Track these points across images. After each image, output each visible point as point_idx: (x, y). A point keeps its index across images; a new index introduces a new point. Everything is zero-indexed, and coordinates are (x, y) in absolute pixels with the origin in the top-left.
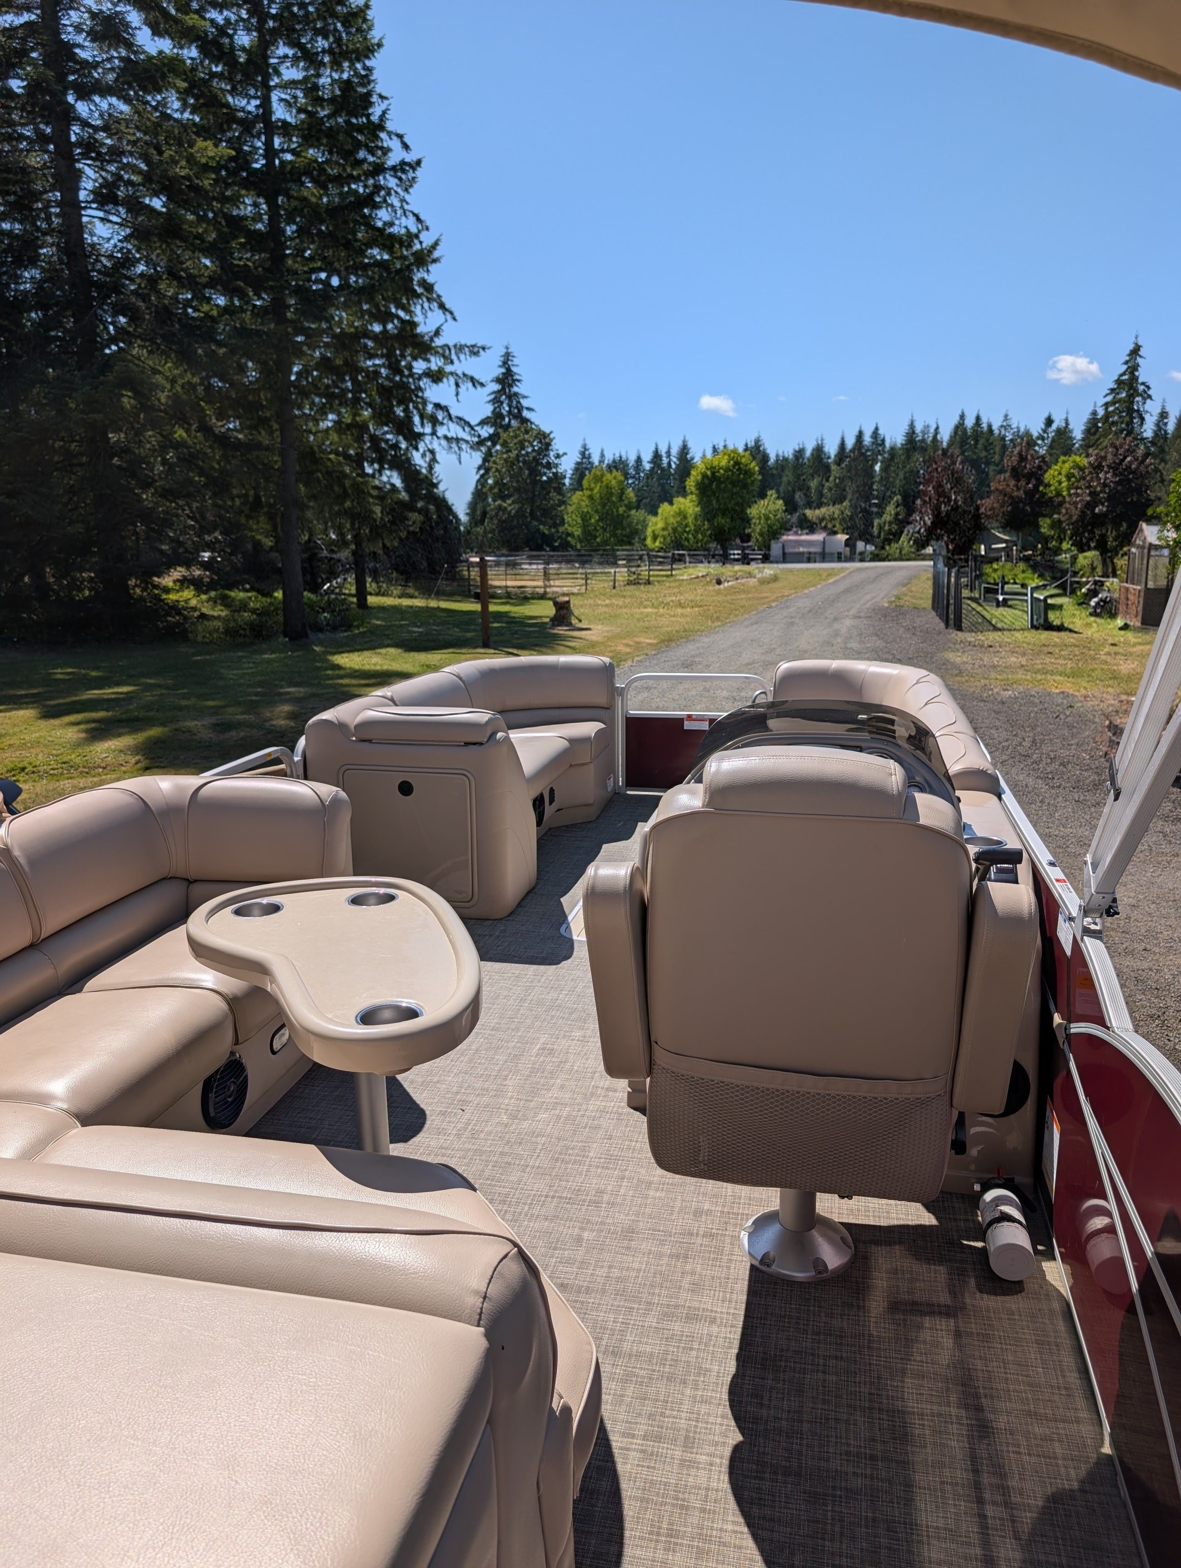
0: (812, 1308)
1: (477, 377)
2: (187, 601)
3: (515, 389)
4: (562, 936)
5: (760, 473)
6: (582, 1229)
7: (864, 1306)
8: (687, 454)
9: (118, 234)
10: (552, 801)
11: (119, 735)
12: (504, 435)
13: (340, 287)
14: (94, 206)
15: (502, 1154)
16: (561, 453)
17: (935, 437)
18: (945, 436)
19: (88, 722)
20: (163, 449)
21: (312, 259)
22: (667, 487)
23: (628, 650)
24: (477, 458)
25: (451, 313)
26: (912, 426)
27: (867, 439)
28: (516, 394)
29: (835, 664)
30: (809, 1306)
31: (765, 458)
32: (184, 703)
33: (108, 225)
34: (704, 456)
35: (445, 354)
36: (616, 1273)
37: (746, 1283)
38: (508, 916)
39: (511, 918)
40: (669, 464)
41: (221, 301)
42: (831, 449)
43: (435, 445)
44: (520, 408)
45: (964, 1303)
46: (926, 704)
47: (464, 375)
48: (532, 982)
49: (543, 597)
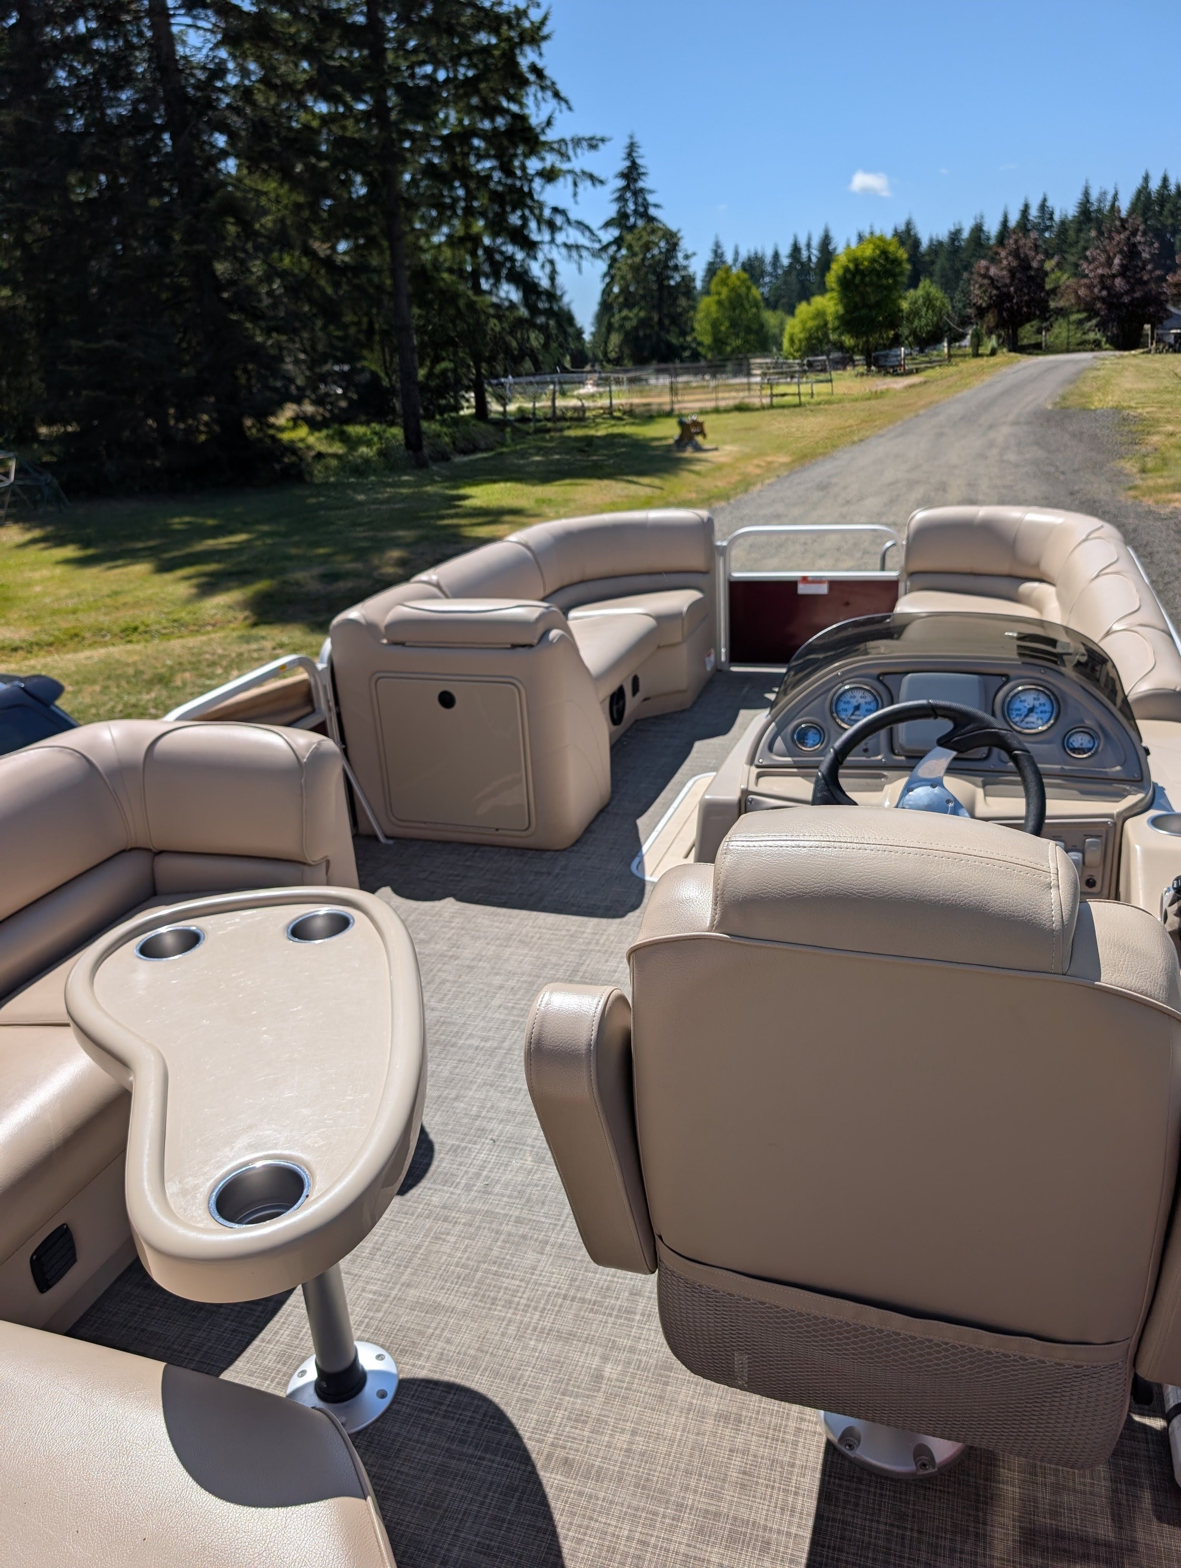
0: (908, 1533)
1: (596, 173)
2: (302, 440)
3: (641, 184)
4: (632, 874)
5: (909, 260)
6: (605, 1359)
7: (985, 1535)
8: (828, 244)
9: (209, 41)
10: (635, 689)
11: (228, 589)
12: (629, 237)
13: (447, 80)
14: (182, 12)
15: (519, 1221)
16: (689, 252)
17: (1113, 205)
18: (1124, 205)
19: (199, 575)
20: (268, 278)
21: (415, 50)
22: (807, 283)
23: (758, 471)
24: (602, 266)
25: (566, 102)
26: (1086, 194)
27: (1034, 212)
28: (642, 190)
29: (982, 512)
30: (906, 1529)
31: (917, 243)
32: (294, 551)
33: (201, 32)
34: (848, 246)
35: (560, 149)
36: (640, 1442)
37: (818, 1475)
38: (573, 845)
39: (575, 848)
40: (809, 258)
41: (322, 108)
42: (992, 228)
43: (556, 254)
44: (646, 205)
45: (1134, 1541)
46: (1098, 576)
47: (584, 173)
48: (589, 943)
49: (669, 414)
